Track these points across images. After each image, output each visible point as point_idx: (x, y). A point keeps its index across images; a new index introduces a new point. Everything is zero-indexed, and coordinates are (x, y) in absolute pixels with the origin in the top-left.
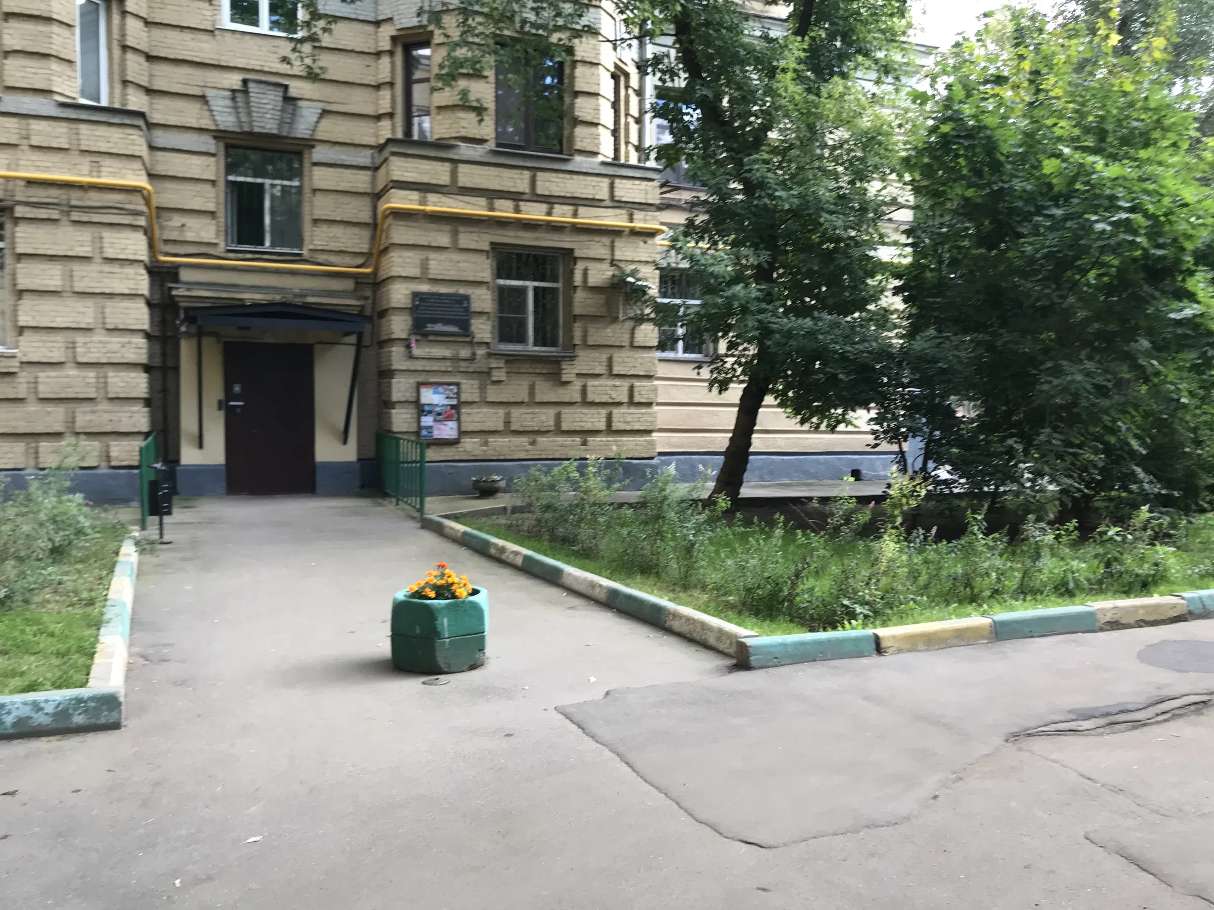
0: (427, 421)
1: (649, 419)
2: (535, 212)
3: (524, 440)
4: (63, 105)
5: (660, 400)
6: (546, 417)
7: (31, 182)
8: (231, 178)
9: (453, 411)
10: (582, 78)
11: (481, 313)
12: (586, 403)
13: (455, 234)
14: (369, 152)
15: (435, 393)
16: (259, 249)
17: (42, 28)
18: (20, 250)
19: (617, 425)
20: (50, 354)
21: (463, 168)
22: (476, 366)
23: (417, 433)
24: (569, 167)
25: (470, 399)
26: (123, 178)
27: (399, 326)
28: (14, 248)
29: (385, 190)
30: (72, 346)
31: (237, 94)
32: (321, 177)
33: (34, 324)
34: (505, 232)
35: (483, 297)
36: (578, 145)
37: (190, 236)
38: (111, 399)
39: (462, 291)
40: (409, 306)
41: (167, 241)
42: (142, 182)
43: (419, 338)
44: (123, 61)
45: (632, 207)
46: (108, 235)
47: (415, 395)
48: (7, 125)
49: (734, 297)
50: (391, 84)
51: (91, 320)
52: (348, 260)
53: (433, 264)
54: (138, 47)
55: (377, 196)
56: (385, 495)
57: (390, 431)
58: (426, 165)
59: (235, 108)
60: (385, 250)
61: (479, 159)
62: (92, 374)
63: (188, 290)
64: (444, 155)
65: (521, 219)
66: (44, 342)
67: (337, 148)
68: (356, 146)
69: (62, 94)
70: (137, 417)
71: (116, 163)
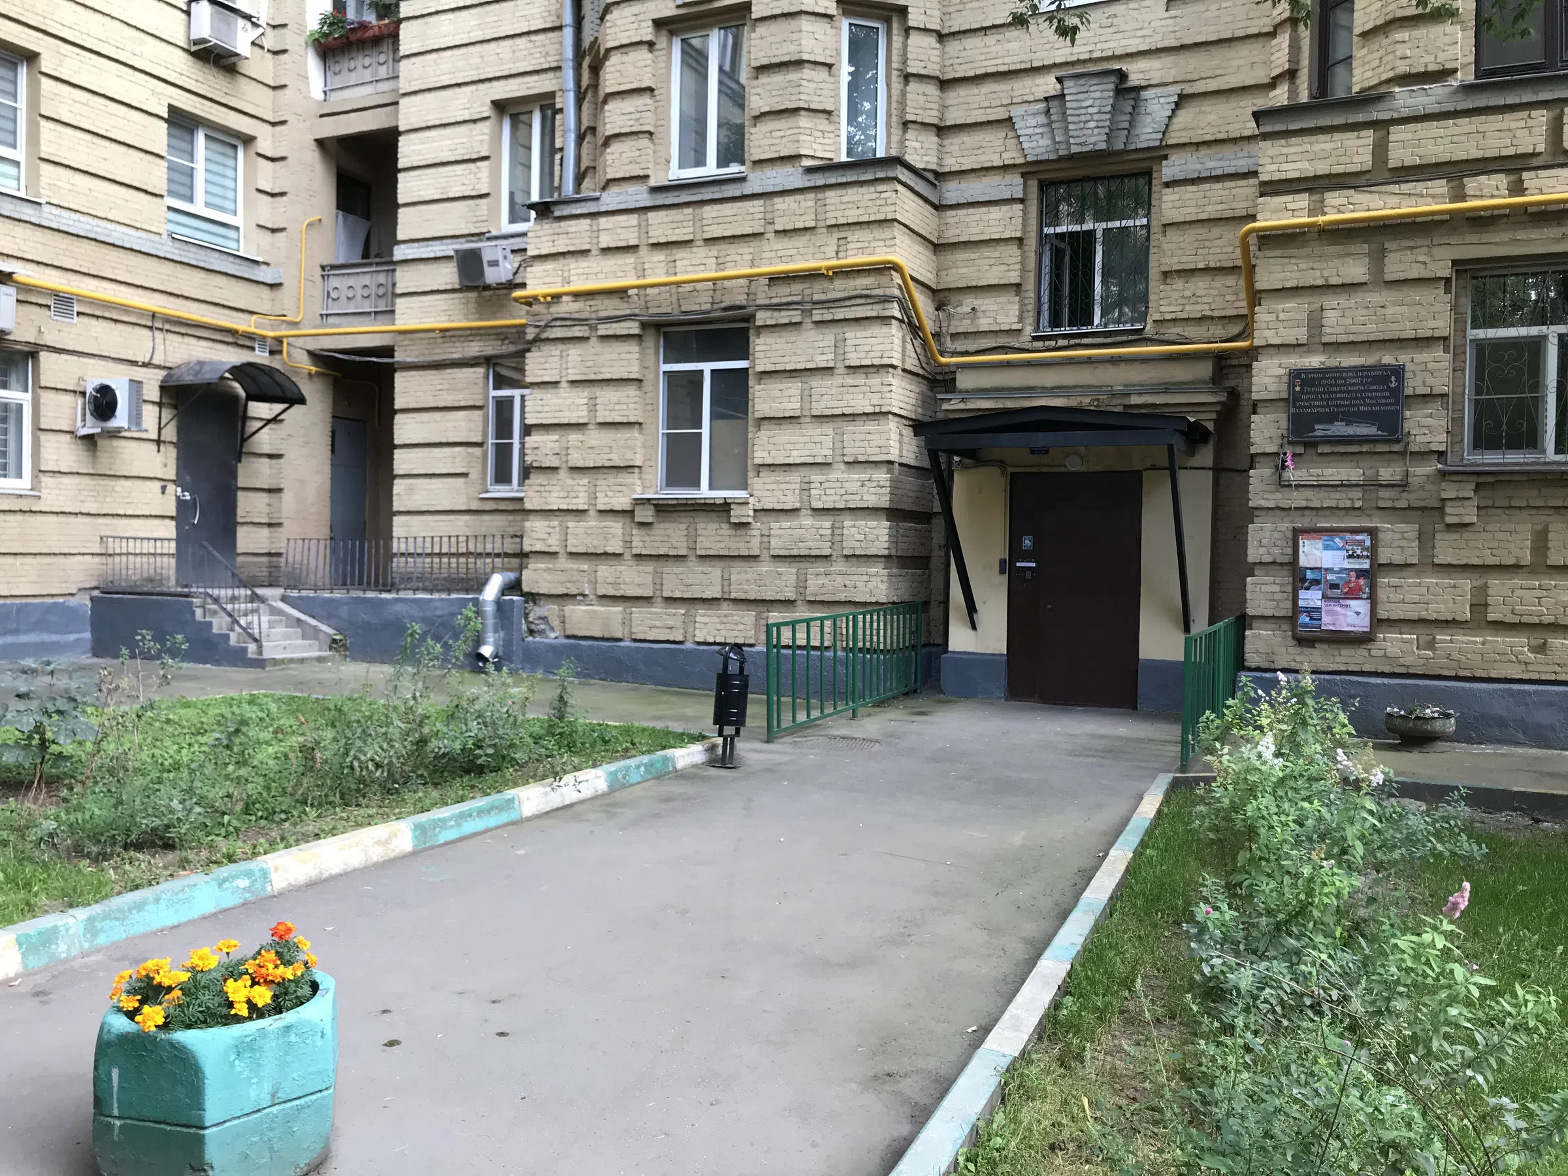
0: (1310, 598)
3: (1520, 643)
4: (810, 170)
7: (775, 279)
8: (1049, 230)
9: (1362, 581)
11: (1426, 397)
13: (1378, 259)
15: (1326, 548)
16: (1088, 329)
17: (793, 76)
18: (761, 368)
20: (785, 499)
22: (1412, 496)
23: (1292, 619)
25: (1398, 559)
26: (874, 253)
27: (1266, 431)
28: (756, 366)
30: (806, 489)
31: (1052, 104)
32: (1174, 204)
33: (770, 461)
34: (1485, 238)
35: (1431, 366)
37: (984, 324)
38: (847, 556)
39: (1388, 359)
40: (1285, 395)
41: (954, 336)
42: (906, 255)
43: (1300, 450)
44: (903, 94)
46: (853, 335)
47: (1290, 551)
48: (752, 210)
50: (1293, 22)
51: (829, 452)
52: (1219, 331)
53: (1330, 317)
54: (922, 72)
58: (1324, 144)
59: (1048, 125)
61: (1436, 108)
62: (828, 524)
63: (963, 400)
64: (1360, 117)
65: (1525, 206)
66: (779, 483)
67: (1204, 152)
68: (1235, 140)
69: (813, 157)
70: (875, 581)
71: (866, 235)
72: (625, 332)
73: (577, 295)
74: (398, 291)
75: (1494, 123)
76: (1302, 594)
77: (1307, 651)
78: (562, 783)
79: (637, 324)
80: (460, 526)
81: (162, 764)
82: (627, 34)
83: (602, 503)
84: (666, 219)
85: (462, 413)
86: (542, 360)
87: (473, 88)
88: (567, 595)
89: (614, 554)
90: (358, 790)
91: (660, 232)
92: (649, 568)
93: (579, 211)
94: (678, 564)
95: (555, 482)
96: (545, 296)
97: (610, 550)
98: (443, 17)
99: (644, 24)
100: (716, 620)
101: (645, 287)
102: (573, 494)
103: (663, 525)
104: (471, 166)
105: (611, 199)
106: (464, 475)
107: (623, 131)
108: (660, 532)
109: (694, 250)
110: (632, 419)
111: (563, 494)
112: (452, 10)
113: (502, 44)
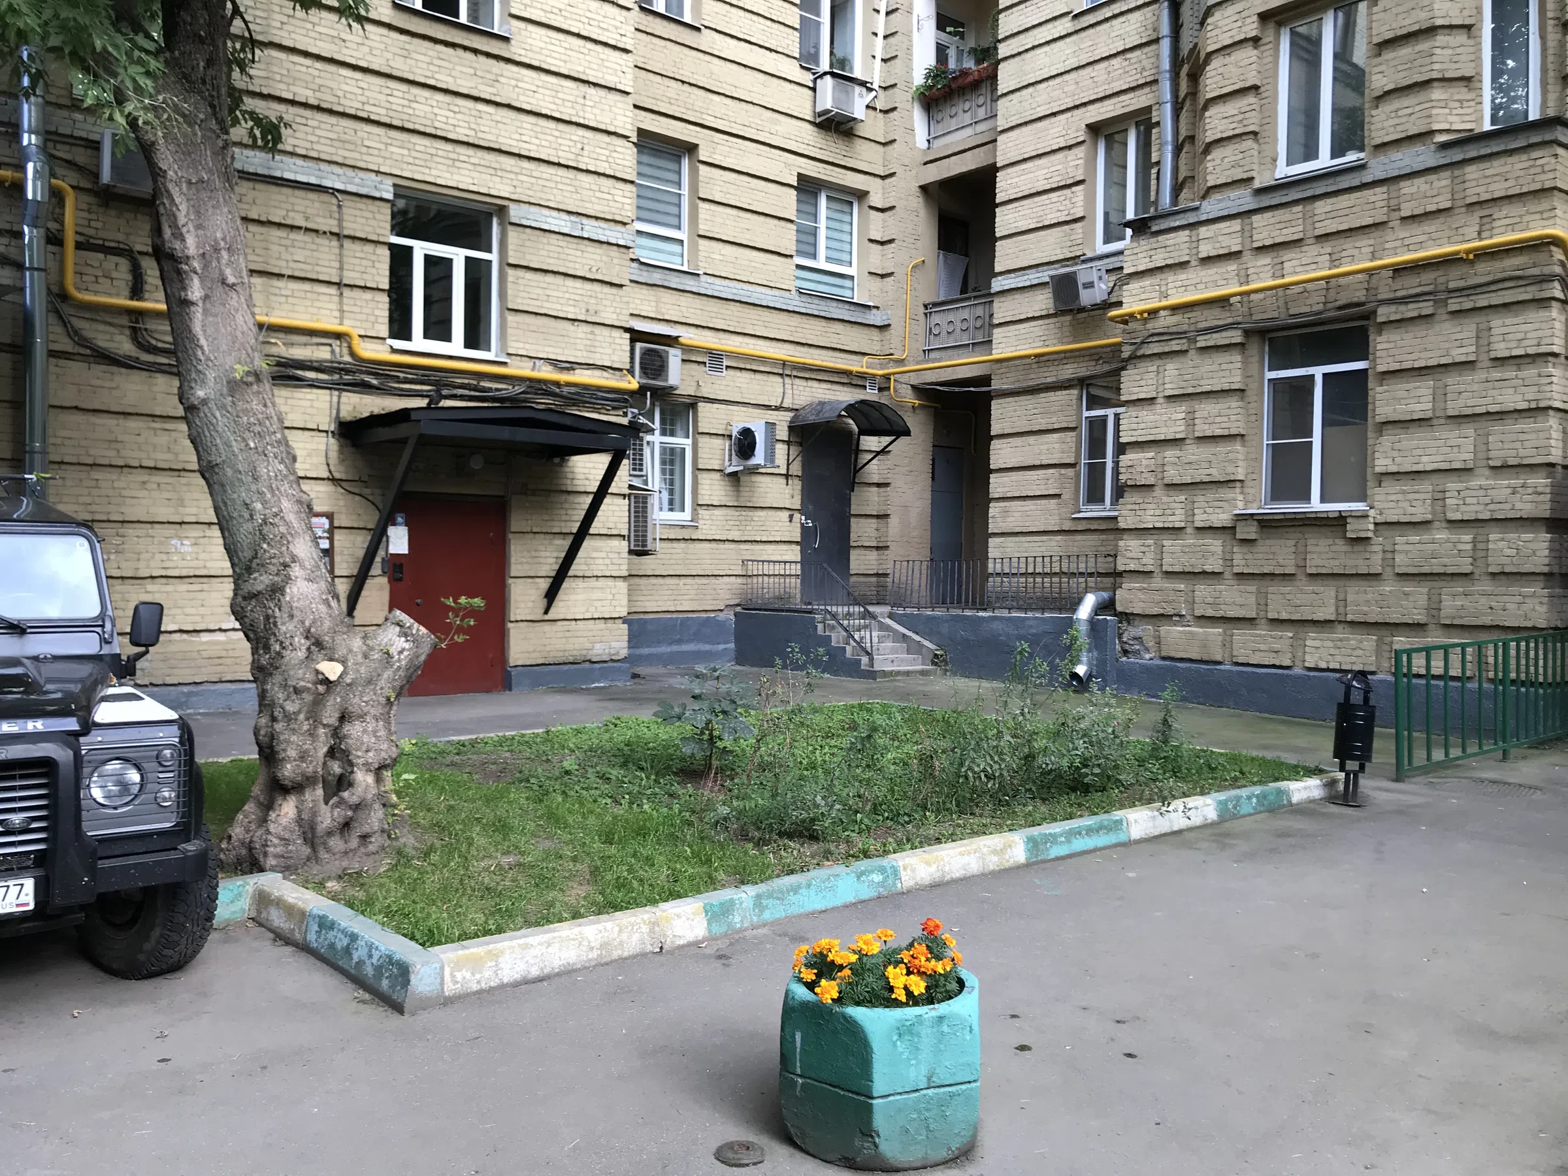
4: (1445, 146)
7: (1399, 270)
17: (1424, 46)
18: (1382, 369)
20: (1413, 510)
26: (1527, 229)
28: (1377, 366)
30: (1439, 498)
33: (1394, 469)
38: (1493, 574)
42: (1554, 227)
46: (1499, 324)
48: (1373, 199)
51: (1469, 456)
62: (1468, 538)
66: (1404, 492)
69: (1448, 131)
70: (1530, 604)
71: (1515, 210)
72: (1227, 342)
73: (1175, 309)
74: (996, 321)
78: (1170, 809)
79: (1239, 333)
80: (1053, 546)
81: (801, 763)
82: (1230, 34)
83: (1200, 520)
84: (1272, 221)
85: (1056, 436)
86: (1138, 378)
87: (1069, 115)
88: (1162, 615)
89: (1213, 573)
90: (971, 800)
91: (1265, 234)
92: (1252, 587)
93: (1177, 223)
94: (1284, 583)
95: (1151, 500)
96: (1141, 313)
97: (1209, 568)
98: (1039, 51)
99: (1249, 21)
100: (1330, 644)
101: (1248, 293)
102: (1169, 512)
103: (1268, 542)
104: (1067, 192)
105: (1211, 207)
106: (1058, 496)
107: (1224, 135)
108: (1265, 549)
109: (1304, 249)
110: (1234, 431)
111: (1158, 512)
112: (1048, 43)
113: (1097, 67)
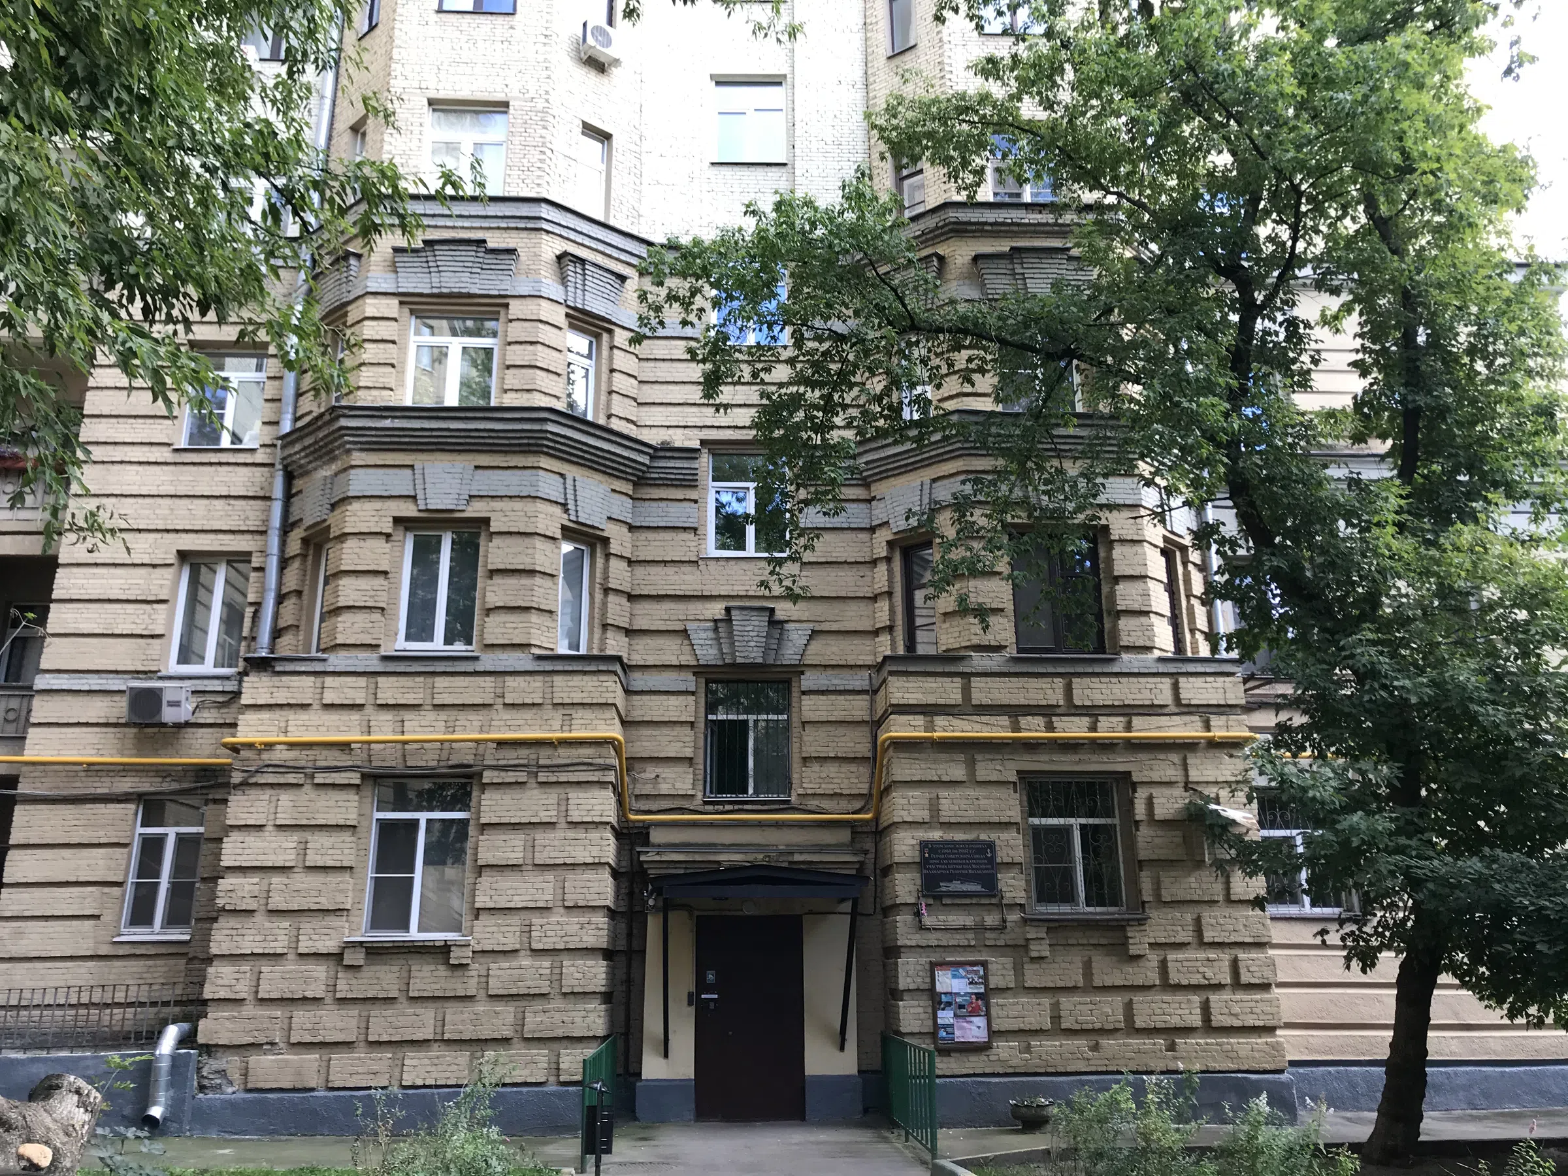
0: (946, 1016)
1: (1268, 1009)
2: (1074, 728)
3: (1082, 1043)
4: (540, 658)
5: (1281, 978)
6: (1111, 1009)
7: (501, 744)
8: (710, 717)
10: (1122, 560)
11: (1010, 865)
12: (1168, 987)
13: (971, 765)
14: (866, 674)
15: (954, 976)
16: (742, 798)
17: (525, 581)
18: (483, 821)
19: (1218, 1019)
20: (505, 941)
21: (976, 682)
22: (1008, 937)
23: (934, 1035)
24: (1116, 669)
25: (1002, 985)
26: (595, 730)
27: (905, 887)
28: (479, 818)
29: (885, 716)
30: (528, 930)
31: (720, 624)
32: (810, 708)
33: (491, 905)
34: (1036, 757)
35: (1011, 842)
36: (1125, 641)
37: (664, 788)
38: (565, 994)
39: (984, 836)
40: (918, 860)
41: (638, 797)
42: (615, 731)
43: (931, 901)
44: (604, 604)
45: (1205, 711)
46: (575, 795)
47: (928, 980)
48: (482, 684)
49: (1354, 830)
50: (890, 594)
51: (550, 897)
52: (844, 804)
53: (945, 804)
54: (620, 588)
55: (876, 724)
56: (893, 1125)
57: (898, 1033)
58: (931, 683)
59: (718, 639)
60: (887, 789)
61: (997, 669)
62: (547, 964)
63: (658, 853)
64: (952, 669)
65: (1055, 739)
66: (499, 925)
67: (830, 672)
68: (851, 667)
69: (540, 647)
70: (592, 1016)
71: (588, 714)
72: (346, 782)
73: (292, 745)
74: (33, 720)
75: (1033, 683)
76: (940, 1013)
77: (945, 1059)
79: (357, 775)
80: (81, 974)
82: (366, 524)
83: (305, 946)
84: (397, 684)
85: (104, 851)
86: (247, 804)
87: (158, 535)
88: (252, 1045)
89: (315, 999)
91: (389, 695)
92: (354, 1011)
93: (303, 669)
94: (387, 1006)
95: (249, 925)
96: (258, 744)
97: (309, 994)
98: (128, 467)
99: (384, 519)
100: (427, 1062)
101: (369, 743)
102: (270, 938)
103: (373, 968)
104: (147, 607)
105: (337, 661)
106: (95, 917)
107: (356, 604)
108: (370, 974)
109: (424, 713)
110: (345, 864)
111: (258, 938)
112: (140, 463)
113: (197, 501)
